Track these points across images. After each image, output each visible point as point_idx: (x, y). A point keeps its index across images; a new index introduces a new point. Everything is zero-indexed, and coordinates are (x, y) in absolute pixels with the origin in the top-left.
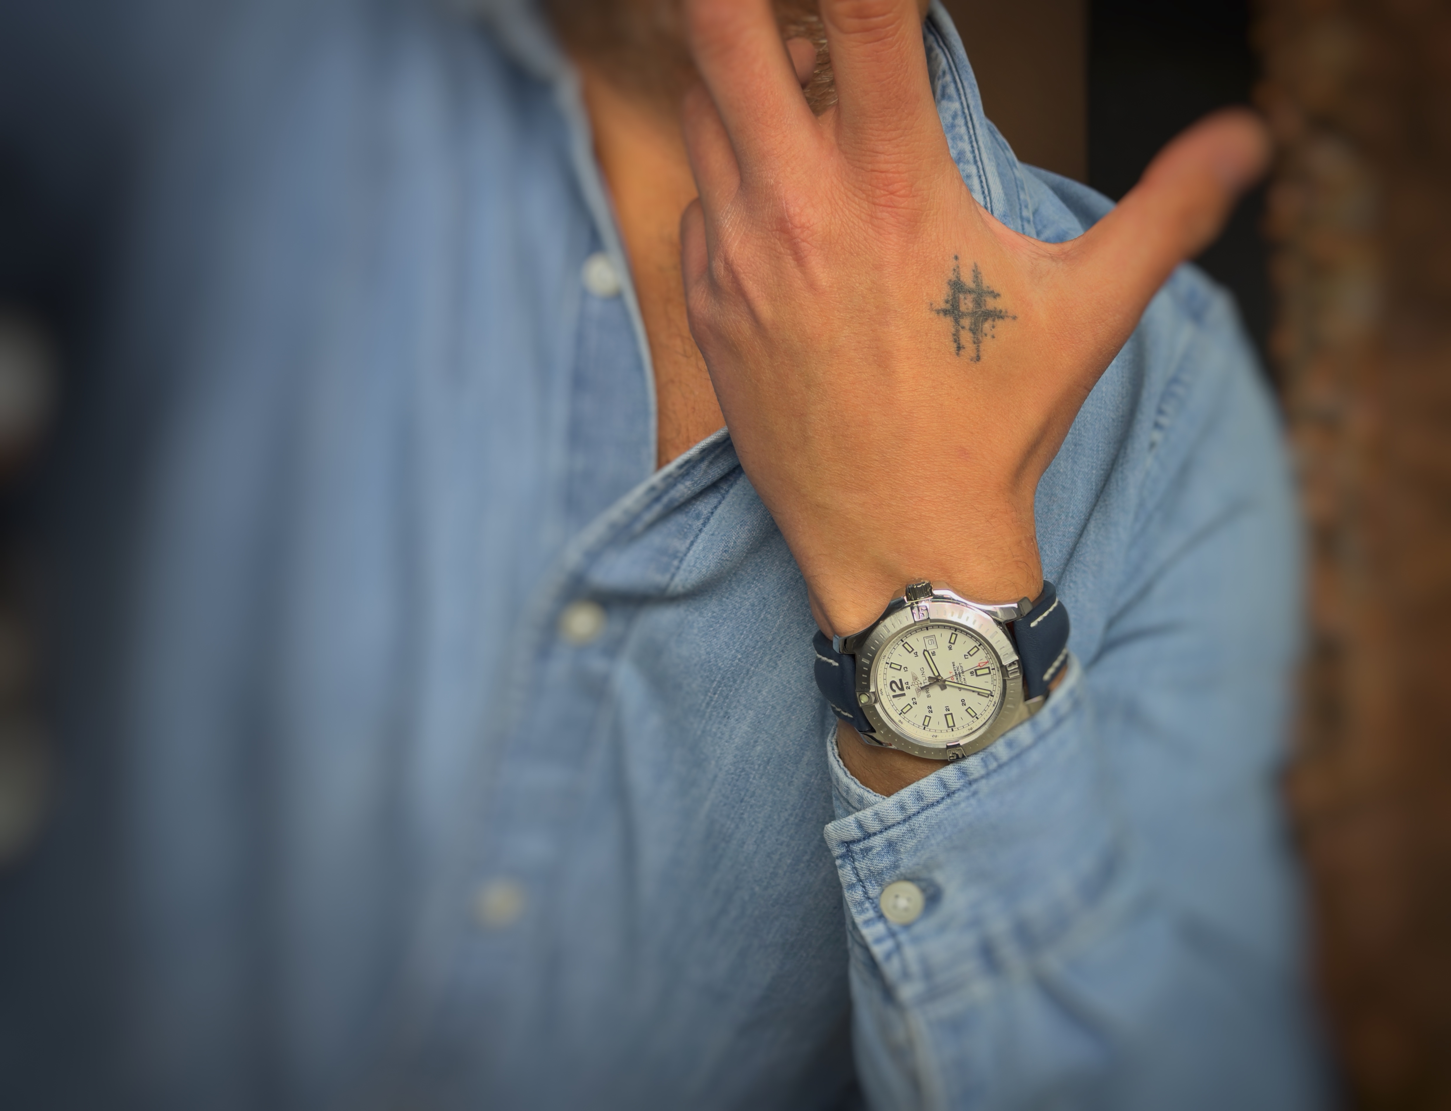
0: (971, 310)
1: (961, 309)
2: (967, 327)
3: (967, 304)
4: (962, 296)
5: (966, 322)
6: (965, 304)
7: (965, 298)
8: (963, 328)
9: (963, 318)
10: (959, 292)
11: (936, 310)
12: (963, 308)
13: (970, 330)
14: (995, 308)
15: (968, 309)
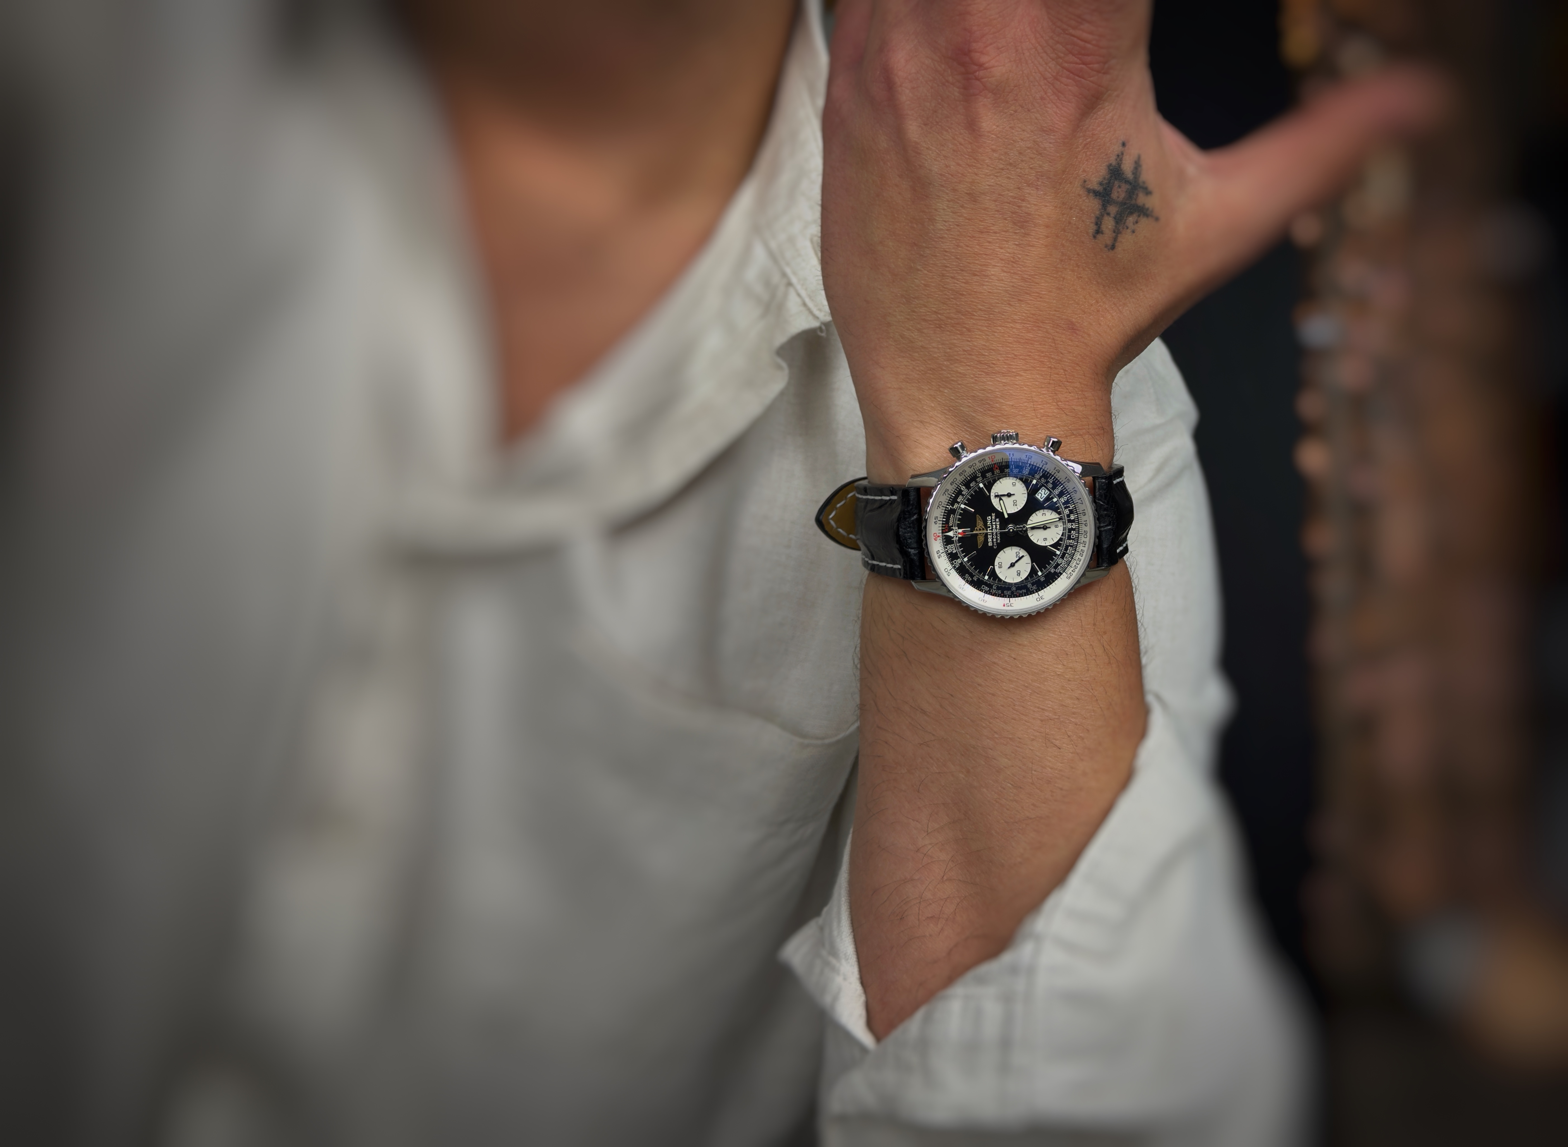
0: (1121, 199)
1: (1112, 195)
2: (1112, 215)
3: (1119, 192)
4: (1117, 183)
5: (1113, 210)
6: (1118, 192)
7: (1120, 187)
8: (1108, 214)
9: (1111, 205)
10: (1116, 179)
11: (1087, 189)
12: (1114, 195)
13: (1115, 218)
14: (1144, 205)
15: (1118, 197)
